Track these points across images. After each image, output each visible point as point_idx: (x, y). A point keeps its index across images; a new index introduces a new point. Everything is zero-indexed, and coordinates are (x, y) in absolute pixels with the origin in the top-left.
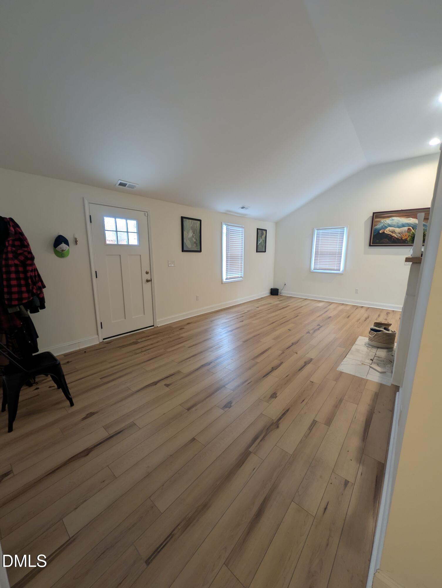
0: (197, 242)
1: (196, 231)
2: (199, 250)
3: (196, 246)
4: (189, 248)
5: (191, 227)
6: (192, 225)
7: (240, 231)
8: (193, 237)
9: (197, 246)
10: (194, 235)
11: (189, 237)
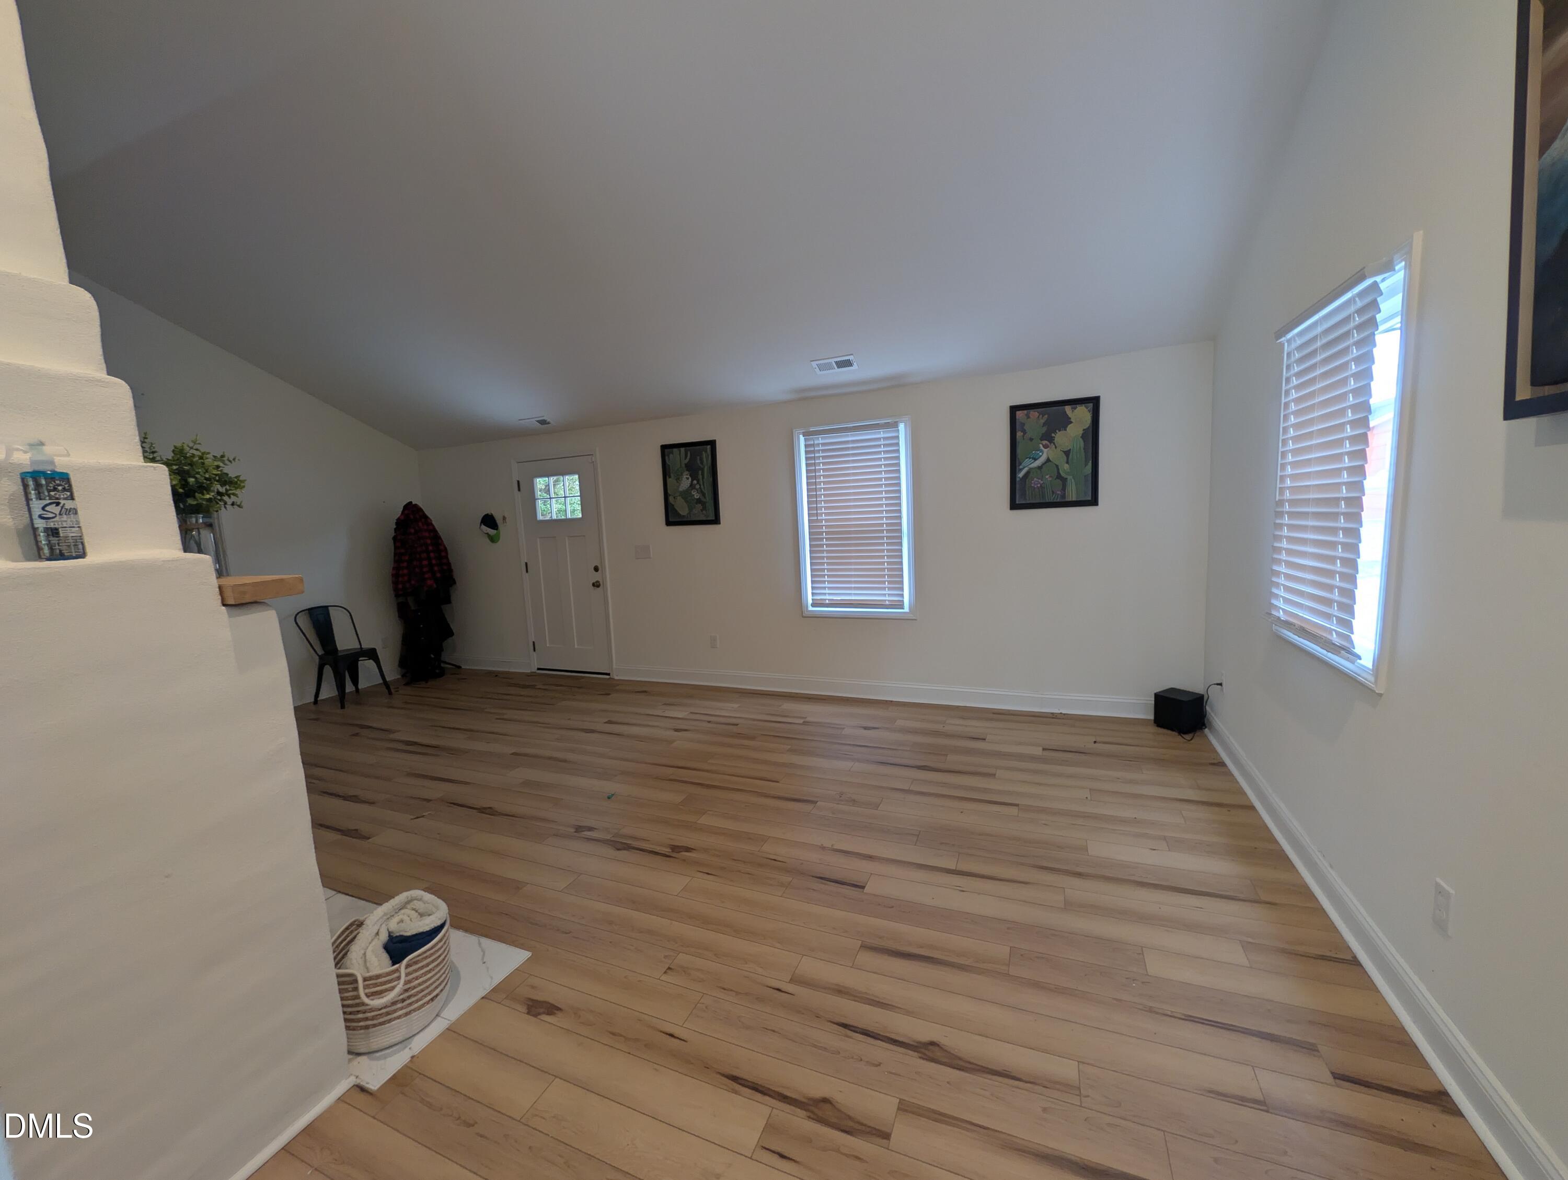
0: (705, 498)
1: (700, 472)
2: (712, 517)
3: (702, 510)
4: (684, 516)
5: (686, 464)
6: (687, 460)
7: (879, 439)
8: (695, 488)
9: (704, 508)
10: (695, 482)
11: (681, 489)
